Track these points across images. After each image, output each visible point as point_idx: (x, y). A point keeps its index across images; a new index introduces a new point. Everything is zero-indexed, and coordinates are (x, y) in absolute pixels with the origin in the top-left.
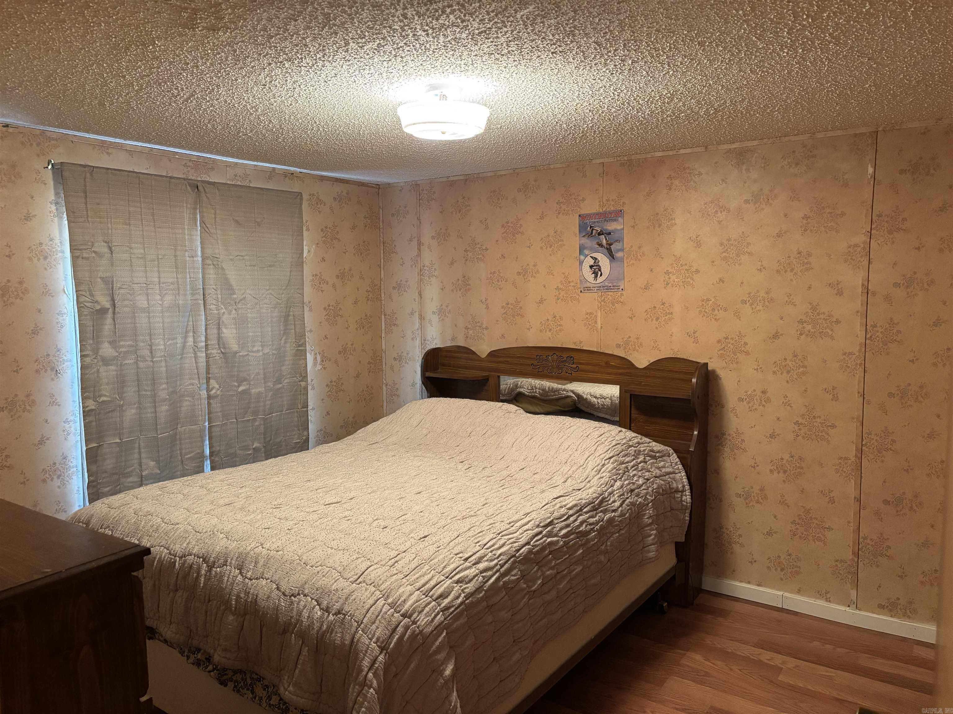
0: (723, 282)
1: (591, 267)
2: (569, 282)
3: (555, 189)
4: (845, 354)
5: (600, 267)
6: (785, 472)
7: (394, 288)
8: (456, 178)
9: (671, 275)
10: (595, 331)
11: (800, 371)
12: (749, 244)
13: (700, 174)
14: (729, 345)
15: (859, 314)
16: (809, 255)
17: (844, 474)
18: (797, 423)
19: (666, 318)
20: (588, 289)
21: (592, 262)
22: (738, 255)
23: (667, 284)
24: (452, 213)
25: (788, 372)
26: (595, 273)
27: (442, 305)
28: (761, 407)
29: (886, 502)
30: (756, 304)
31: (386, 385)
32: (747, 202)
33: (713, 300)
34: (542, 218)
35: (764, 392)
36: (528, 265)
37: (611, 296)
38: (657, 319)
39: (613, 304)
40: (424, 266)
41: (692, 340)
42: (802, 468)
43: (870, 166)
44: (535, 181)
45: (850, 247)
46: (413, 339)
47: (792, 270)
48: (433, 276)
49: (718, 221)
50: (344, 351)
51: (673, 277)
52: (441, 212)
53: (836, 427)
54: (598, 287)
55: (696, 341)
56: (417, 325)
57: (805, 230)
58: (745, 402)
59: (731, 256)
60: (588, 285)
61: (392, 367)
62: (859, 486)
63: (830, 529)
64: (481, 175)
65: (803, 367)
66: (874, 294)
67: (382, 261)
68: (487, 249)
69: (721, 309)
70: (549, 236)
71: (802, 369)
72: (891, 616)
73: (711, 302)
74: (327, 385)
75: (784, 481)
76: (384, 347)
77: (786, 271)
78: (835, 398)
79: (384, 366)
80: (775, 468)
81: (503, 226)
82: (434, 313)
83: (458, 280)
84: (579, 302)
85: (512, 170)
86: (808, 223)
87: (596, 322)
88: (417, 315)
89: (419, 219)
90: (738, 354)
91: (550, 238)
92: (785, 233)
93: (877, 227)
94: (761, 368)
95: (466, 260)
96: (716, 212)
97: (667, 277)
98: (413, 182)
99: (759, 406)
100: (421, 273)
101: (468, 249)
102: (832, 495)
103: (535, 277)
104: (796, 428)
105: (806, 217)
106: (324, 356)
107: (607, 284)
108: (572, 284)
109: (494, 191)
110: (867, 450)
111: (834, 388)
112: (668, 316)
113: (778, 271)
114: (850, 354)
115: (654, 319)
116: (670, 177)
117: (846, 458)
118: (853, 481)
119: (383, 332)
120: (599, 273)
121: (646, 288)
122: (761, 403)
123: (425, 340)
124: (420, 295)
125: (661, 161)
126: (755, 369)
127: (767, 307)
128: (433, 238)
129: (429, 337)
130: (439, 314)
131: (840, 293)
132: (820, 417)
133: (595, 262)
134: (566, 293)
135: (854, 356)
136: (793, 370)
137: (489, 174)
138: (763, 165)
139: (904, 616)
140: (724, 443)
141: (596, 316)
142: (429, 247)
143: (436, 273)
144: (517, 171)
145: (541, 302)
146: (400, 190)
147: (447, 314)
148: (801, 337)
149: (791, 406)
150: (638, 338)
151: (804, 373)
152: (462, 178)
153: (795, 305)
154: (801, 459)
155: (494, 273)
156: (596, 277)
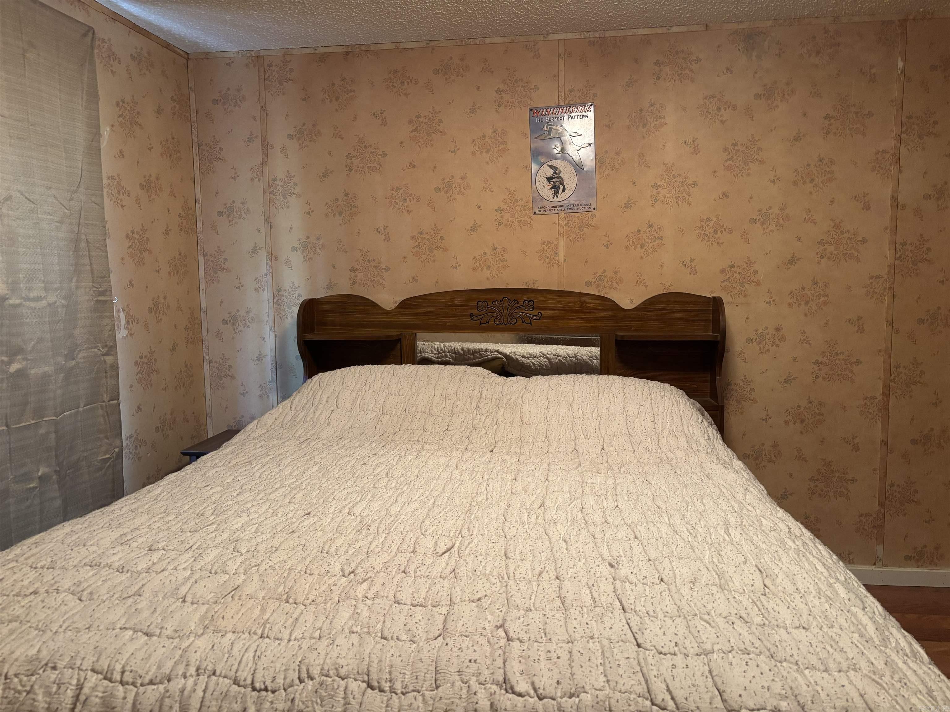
0: (727, 197)
1: (549, 179)
2: (517, 201)
3: (492, 72)
4: (871, 278)
5: (562, 179)
6: (802, 421)
7: (220, 214)
8: (330, 50)
9: (660, 189)
10: (556, 266)
11: (821, 300)
12: (760, 149)
13: (698, 60)
14: (735, 275)
15: (888, 231)
16: (832, 162)
17: (870, 416)
18: (817, 363)
19: (655, 244)
20: (546, 209)
21: (550, 173)
22: (746, 164)
23: (656, 201)
24: (323, 100)
25: (807, 303)
26: (556, 189)
27: (308, 237)
28: (774, 347)
29: (914, 442)
30: (767, 224)
31: (210, 362)
32: (758, 96)
33: (715, 219)
34: (473, 111)
35: (778, 329)
36: (453, 177)
37: (578, 217)
38: (642, 246)
39: (580, 228)
40: (275, 180)
41: (689, 270)
42: (823, 415)
43: (900, 59)
44: (462, 60)
45: (877, 153)
46: (256, 290)
47: (812, 180)
48: (291, 194)
49: (721, 121)
50: (154, 309)
51: (663, 192)
52: (304, 100)
53: (861, 362)
54: (559, 206)
55: (694, 272)
56: (264, 268)
57: (828, 133)
58: (755, 343)
59: (737, 164)
60: (545, 204)
61: (219, 335)
62: (885, 428)
63: (853, 480)
64: (372, 48)
65: (824, 296)
66: (904, 207)
67: (197, 172)
68: (384, 155)
69: (725, 230)
70: (484, 136)
71: (822, 299)
72: (918, 567)
73: (712, 222)
74: (136, 363)
75: (801, 433)
76: (203, 305)
77: (804, 183)
78: (861, 330)
79: (205, 334)
80: (791, 418)
81: (410, 121)
82: (294, 249)
83: (337, 199)
84: (531, 227)
85: (425, 43)
86: (830, 125)
87: (556, 254)
88: (263, 254)
89: (263, 109)
90: (746, 285)
91: (487, 140)
92: (804, 136)
93: (907, 130)
94: (774, 301)
95: (350, 170)
96: (719, 109)
97: (655, 191)
98: (253, 53)
99: (772, 346)
100: (270, 189)
101: (353, 153)
102: (856, 441)
103: (463, 194)
104: (816, 368)
105: (828, 117)
106: (129, 315)
107: (572, 202)
108: (520, 203)
109: (396, 71)
110: (895, 385)
111: (859, 318)
112: (657, 242)
113: (795, 183)
114: (878, 277)
115: (639, 246)
116: (657, 63)
117: (873, 398)
118: (879, 424)
119: (202, 281)
120: (561, 187)
121: (627, 206)
122: (774, 342)
123: (279, 290)
124: (269, 222)
125: (646, 41)
126: (767, 303)
127: (782, 226)
128: (290, 137)
129: (287, 285)
130: (303, 251)
131: (867, 207)
132: (843, 353)
133: (554, 173)
134: (512, 216)
135: (882, 280)
136: (812, 300)
137: (387, 47)
138: (777, 52)
139: (931, 564)
140: (728, 395)
141: (557, 246)
142: (284, 151)
143: (297, 190)
144: (432, 44)
145: (474, 229)
146: (228, 64)
147: (318, 251)
148: (822, 260)
149: (810, 344)
150: (616, 273)
151: (825, 303)
152: (340, 50)
153: (815, 223)
154: (821, 404)
155: (398, 188)
156: (556, 193)
